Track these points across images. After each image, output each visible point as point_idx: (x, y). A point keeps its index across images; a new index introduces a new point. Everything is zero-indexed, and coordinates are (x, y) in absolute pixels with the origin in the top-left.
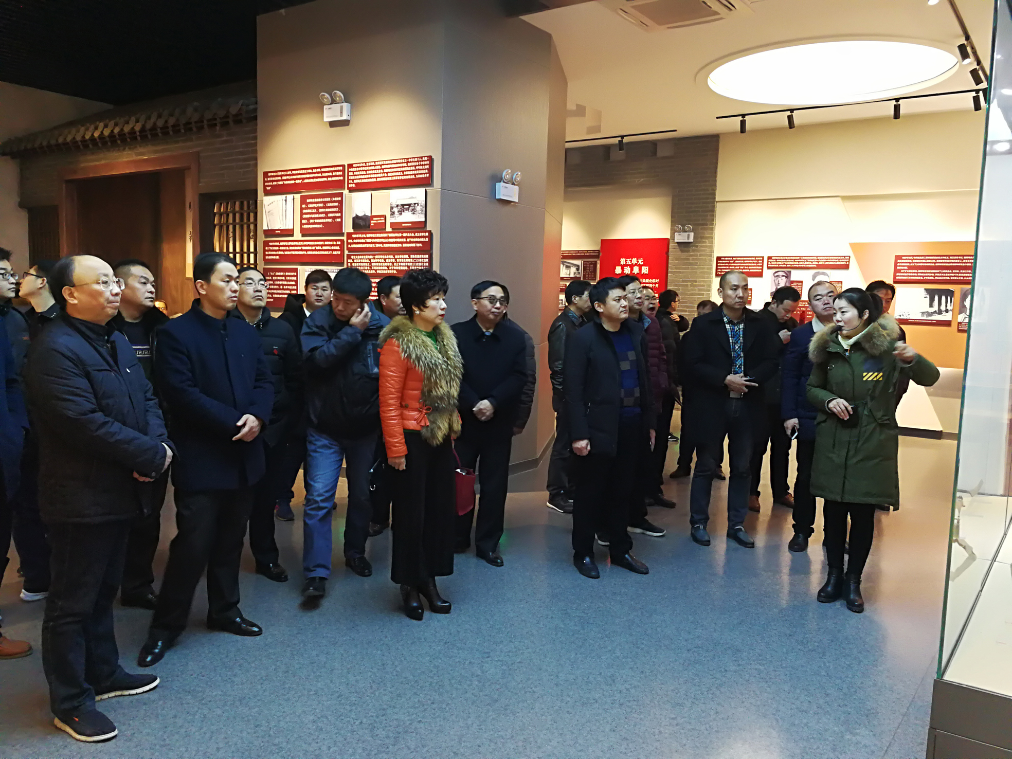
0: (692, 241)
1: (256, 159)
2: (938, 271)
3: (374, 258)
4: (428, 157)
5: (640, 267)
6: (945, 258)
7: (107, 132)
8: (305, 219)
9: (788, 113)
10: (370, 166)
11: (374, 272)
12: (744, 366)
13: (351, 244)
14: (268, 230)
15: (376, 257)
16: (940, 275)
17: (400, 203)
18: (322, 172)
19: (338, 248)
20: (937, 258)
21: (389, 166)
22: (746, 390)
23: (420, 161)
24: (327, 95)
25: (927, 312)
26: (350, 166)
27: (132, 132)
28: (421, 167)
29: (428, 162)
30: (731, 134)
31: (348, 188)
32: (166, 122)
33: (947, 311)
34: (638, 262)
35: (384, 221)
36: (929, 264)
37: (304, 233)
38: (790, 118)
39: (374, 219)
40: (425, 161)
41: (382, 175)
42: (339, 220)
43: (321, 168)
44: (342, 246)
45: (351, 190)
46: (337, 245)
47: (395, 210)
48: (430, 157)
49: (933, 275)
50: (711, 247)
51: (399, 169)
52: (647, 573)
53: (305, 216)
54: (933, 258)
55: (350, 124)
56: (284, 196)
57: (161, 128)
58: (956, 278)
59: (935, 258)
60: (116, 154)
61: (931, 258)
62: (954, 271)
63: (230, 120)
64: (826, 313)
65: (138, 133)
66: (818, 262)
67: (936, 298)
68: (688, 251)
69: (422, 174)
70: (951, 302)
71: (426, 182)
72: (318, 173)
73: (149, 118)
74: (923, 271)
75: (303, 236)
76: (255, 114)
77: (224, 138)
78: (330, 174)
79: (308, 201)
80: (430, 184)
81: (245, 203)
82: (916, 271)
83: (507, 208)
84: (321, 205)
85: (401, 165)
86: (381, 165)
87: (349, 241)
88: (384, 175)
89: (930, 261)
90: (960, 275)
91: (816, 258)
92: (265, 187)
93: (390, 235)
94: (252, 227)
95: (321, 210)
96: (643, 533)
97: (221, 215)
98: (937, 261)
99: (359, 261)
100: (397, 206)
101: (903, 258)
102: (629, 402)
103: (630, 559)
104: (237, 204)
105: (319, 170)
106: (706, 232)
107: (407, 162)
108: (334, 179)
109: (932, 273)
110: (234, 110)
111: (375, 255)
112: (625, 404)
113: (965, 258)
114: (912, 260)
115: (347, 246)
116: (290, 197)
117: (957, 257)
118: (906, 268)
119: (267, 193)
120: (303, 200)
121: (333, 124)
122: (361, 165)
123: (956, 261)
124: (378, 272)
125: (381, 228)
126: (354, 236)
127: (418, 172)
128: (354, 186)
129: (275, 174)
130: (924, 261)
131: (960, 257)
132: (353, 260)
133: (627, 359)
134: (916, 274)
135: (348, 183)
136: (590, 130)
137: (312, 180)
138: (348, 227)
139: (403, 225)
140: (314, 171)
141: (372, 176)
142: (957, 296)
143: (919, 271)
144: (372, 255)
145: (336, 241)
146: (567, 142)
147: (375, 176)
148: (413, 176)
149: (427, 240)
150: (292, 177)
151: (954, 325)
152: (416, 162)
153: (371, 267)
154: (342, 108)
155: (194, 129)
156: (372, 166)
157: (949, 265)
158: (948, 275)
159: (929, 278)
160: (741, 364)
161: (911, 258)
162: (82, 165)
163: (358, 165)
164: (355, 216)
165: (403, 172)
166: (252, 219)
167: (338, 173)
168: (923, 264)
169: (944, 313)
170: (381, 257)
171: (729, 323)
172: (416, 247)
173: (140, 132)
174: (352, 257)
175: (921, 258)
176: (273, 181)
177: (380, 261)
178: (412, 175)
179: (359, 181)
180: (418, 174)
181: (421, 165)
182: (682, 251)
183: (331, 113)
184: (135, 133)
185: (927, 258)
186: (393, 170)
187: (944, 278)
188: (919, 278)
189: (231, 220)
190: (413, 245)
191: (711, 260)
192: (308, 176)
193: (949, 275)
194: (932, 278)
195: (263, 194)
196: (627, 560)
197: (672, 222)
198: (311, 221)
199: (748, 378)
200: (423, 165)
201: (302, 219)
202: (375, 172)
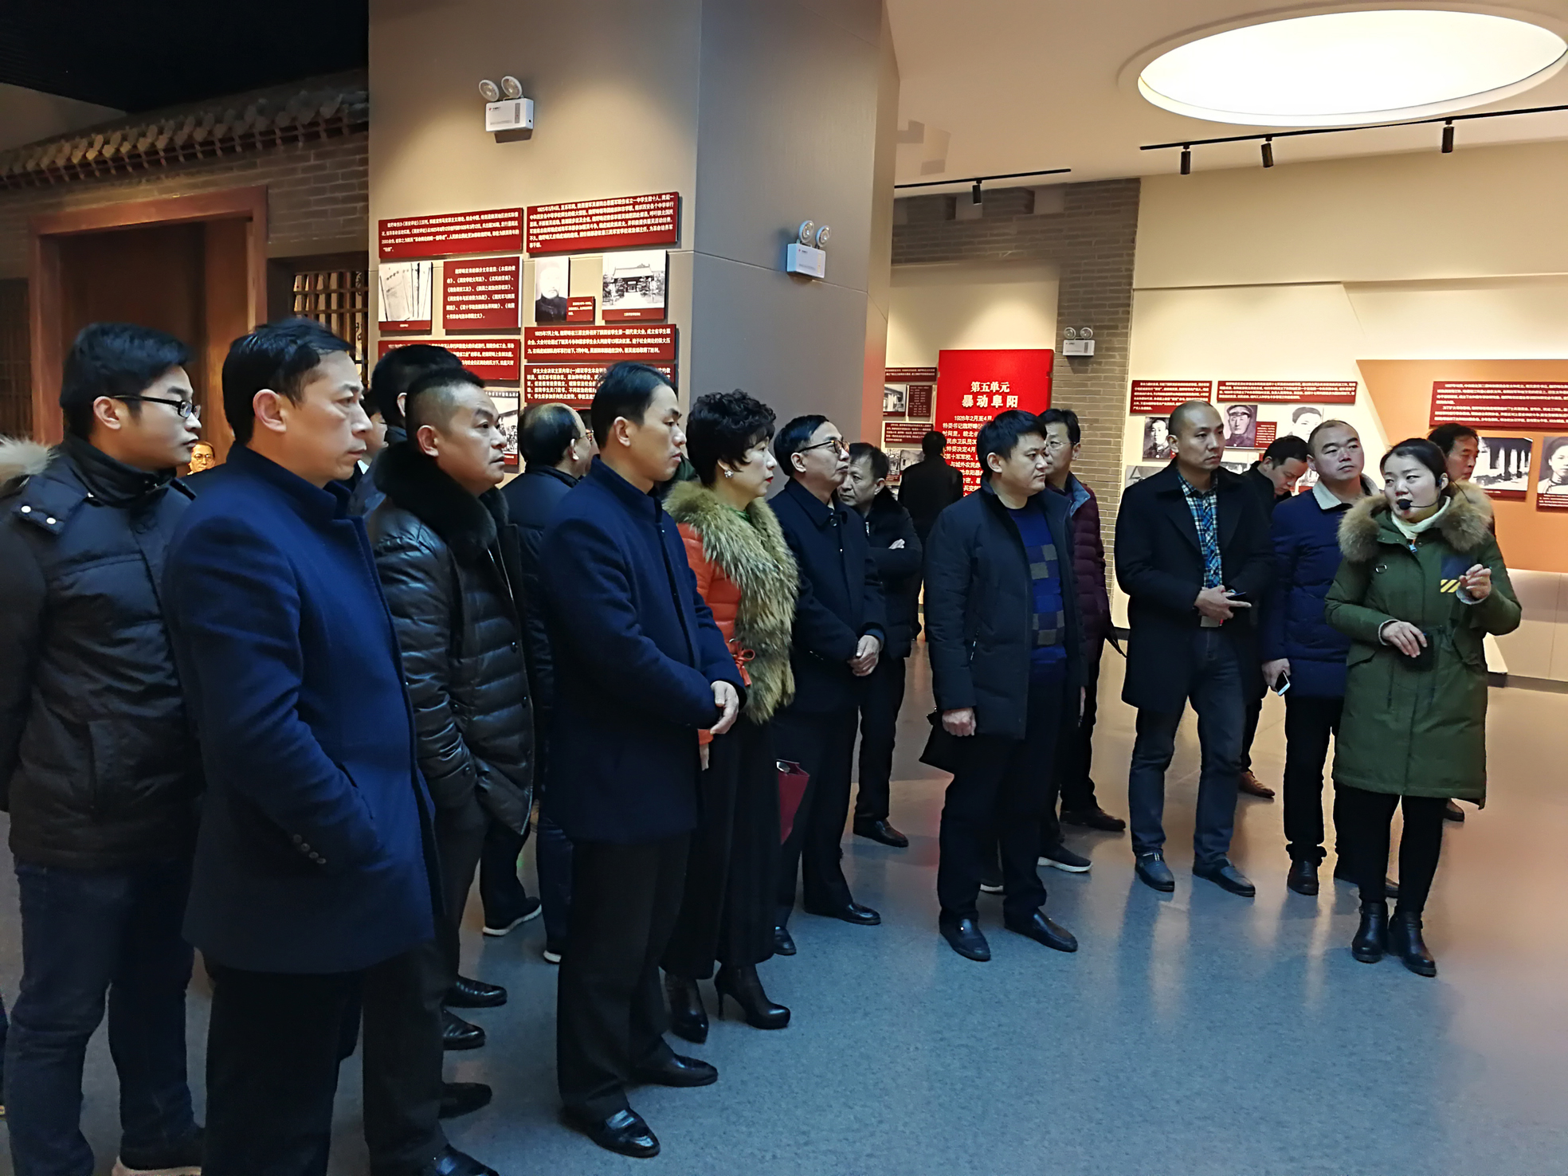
0: (1092, 354)
1: (366, 198)
2: (1505, 409)
3: (574, 373)
4: (671, 194)
5: (1004, 396)
6: (1518, 386)
7: (108, 152)
8: (451, 303)
9: (1263, 141)
10: (568, 210)
11: (573, 396)
12: (1222, 569)
13: (532, 347)
14: (387, 322)
15: (578, 370)
16: (1509, 414)
17: (620, 275)
18: (482, 222)
19: (510, 354)
20: (1504, 386)
21: (601, 211)
22: (1231, 615)
23: (658, 202)
24: (492, 85)
25: (1487, 476)
26: (533, 210)
27: (152, 151)
28: (659, 213)
29: (672, 203)
30: (1163, 177)
31: (529, 249)
32: (210, 133)
33: (1519, 475)
34: (1000, 388)
35: (591, 308)
36: (1491, 397)
37: (450, 328)
38: (1266, 149)
39: (574, 304)
40: (666, 201)
41: (588, 227)
42: (512, 306)
43: (480, 213)
44: (516, 351)
45: (534, 253)
46: (507, 350)
47: (612, 288)
48: (676, 194)
49: (1497, 414)
50: (1124, 366)
51: (619, 217)
52: (1073, 950)
53: (451, 299)
54: (1497, 386)
55: (533, 136)
56: (415, 264)
57: (202, 144)
58: (1535, 420)
59: (1501, 386)
60: (124, 191)
61: (1494, 386)
62: (1532, 409)
63: (321, 128)
64: (1344, 477)
65: (162, 154)
66: (1302, 391)
67: (1502, 453)
68: (1086, 372)
69: (660, 224)
70: (1526, 460)
71: (667, 240)
72: (475, 222)
73: (180, 126)
74: (1481, 408)
75: (447, 333)
76: (365, 119)
77: (312, 162)
78: (497, 225)
79: (458, 271)
80: (675, 243)
81: (348, 276)
82: (1468, 408)
83: (806, 289)
84: (480, 279)
85: (623, 209)
86: (587, 210)
87: (529, 342)
88: (592, 226)
89: (1492, 392)
90: (1542, 415)
91: (1299, 384)
92: (381, 246)
93: (602, 332)
94: (359, 318)
95: (480, 288)
96: (1051, 866)
97: (305, 296)
98: (1505, 392)
99: (547, 377)
100: (616, 281)
101: (1447, 386)
102: (1047, 637)
103: (1042, 923)
104: (334, 277)
105: (477, 218)
106: (1115, 339)
107: (634, 204)
108: (503, 233)
109: (1495, 411)
110: (327, 112)
111: (574, 367)
112: (1040, 642)
113: (1551, 386)
114: (1461, 389)
115: (526, 351)
116: (425, 265)
117: (1538, 386)
118: (1452, 402)
119: (385, 258)
120: (449, 270)
121: (502, 136)
122: (552, 208)
123: (1537, 392)
124: (580, 396)
125: (586, 319)
126: (538, 334)
127: (653, 221)
128: (538, 245)
129: (399, 224)
130: (1482, 392)
131: (1542, 386)
132: (536, 375)
133: (1040, 558)
134: (1468, 414)
135: (529, 241)
136: (928, 168)
137: (464, 236)
138: (527, 318)
139: (626, 314)
140: (468, 219)
141: (570, 228)
142: (1537, 450)
143: (1474, 408)
144: (569, 367)
145: (506, 342)
146: (896, 187)
147: (577, 228)
148: (645, 228)
149: (668, 340)
150: (429, 230)
151: (1532, 500)
152: (650, 203)
153: (567, 388)
154: (518, 107)
155: (259, 146)
156: (571, 210)
157: (1524, 398)
158: (1521, 415)
159: (1489, 420)
160: (1217, 568)
161: (1461, 386)
162: (69, 210)
163: (546, 209)
164: (539, 298)
165: (626, 221)
166: (359, 305)
167: (510, 224)
168: (1480, 397)
169: (1515, 479)
170: (586, 370)
171: (1191, 496)
172: (649, 354)
173: (166, 150)
174: (535, 371)
175: (1476, 386)
176: (395, 237)
177: (585, 377)
178: (643, 226)
179: (547, 237)
180: (653, 225)
181: (658, 209)
182: (1075, 371)
183: (497, 118)
184: (157, 153)
185: (1487, 386)
186: (608, 218)
187: (1516, 420)
188: (1473, 419)
189: (322, 306)
190: (644, 350)
191: (1124, 387)
192: (458, 228)
193: (1523, 415)
194: (1496, 420)
195: (379, 260)
196: (1038, 923)
197: (1059, 322)
198: (463, 307)
199: (1232, 593)
200: (662, 209)
201: (446, 303)
202: (577, 220)
